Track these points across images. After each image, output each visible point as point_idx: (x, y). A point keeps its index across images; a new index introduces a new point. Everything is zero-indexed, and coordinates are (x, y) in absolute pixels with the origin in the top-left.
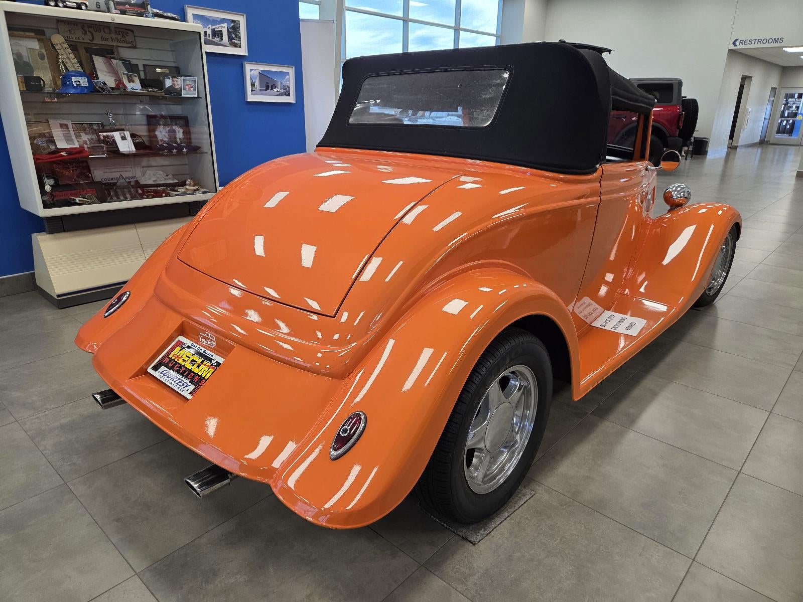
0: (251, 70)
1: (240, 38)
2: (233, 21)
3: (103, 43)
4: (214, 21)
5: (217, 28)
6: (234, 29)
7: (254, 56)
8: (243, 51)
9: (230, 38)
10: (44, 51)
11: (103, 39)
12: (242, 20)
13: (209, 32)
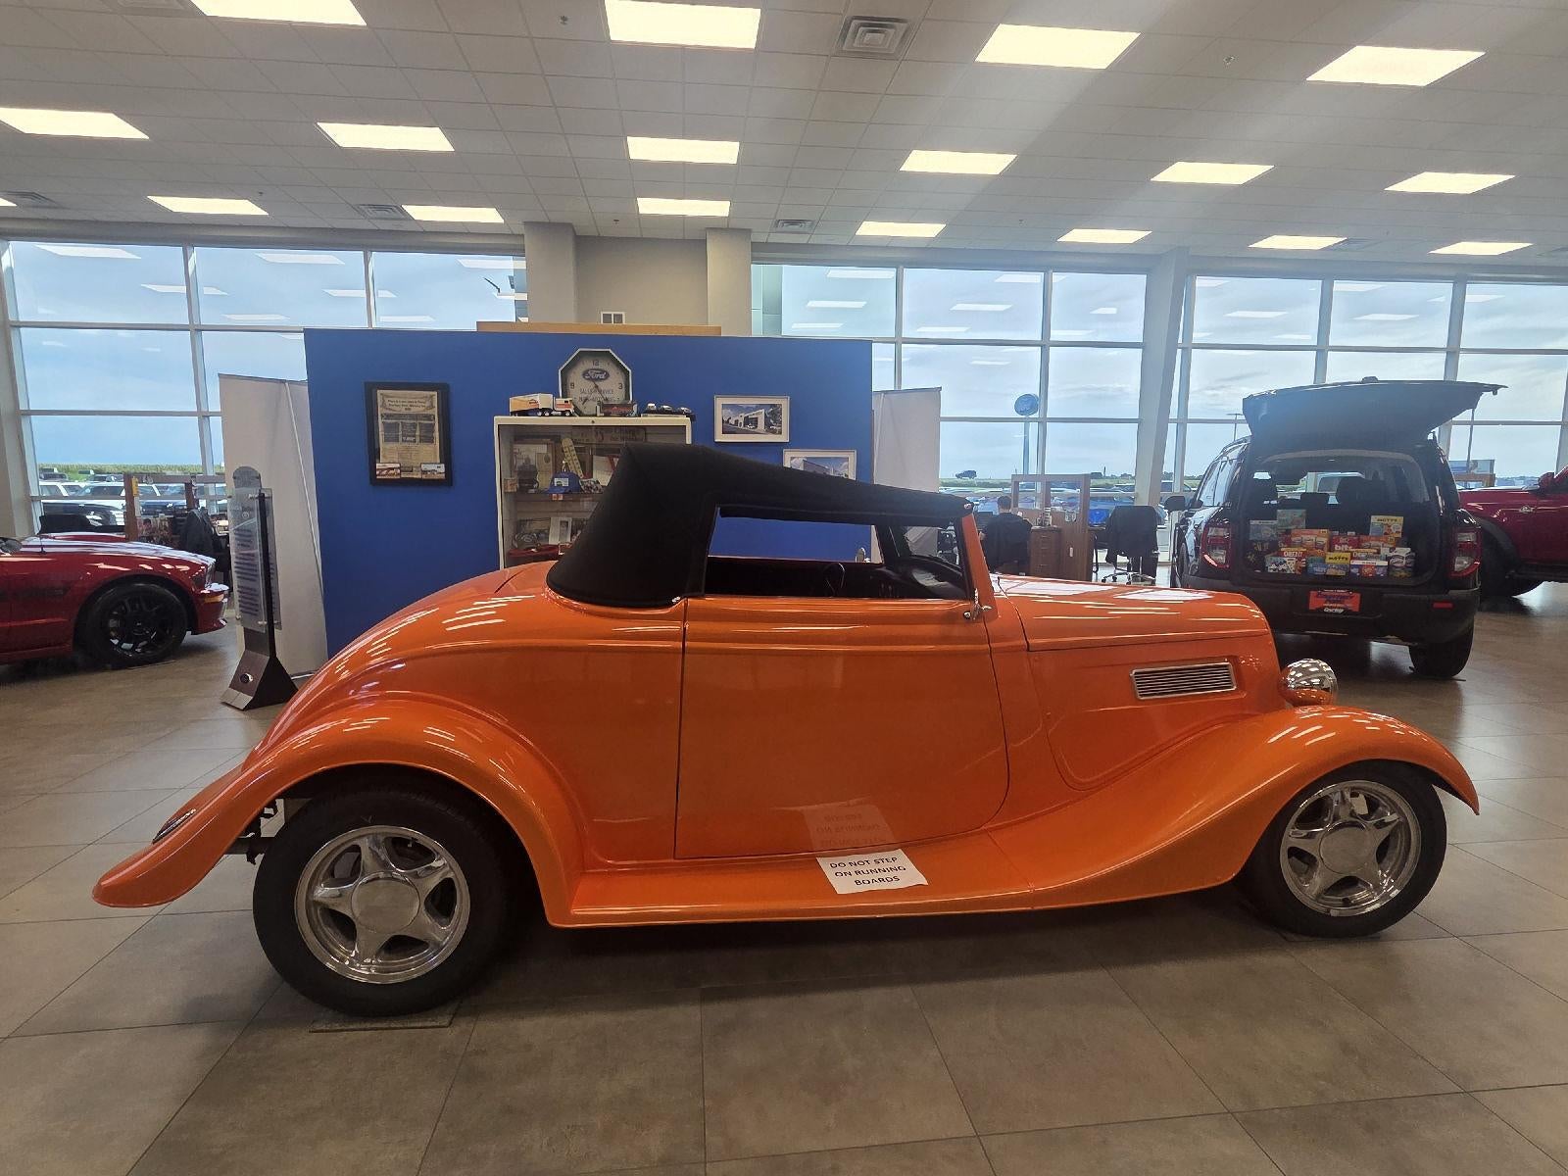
0: (792, 458)
1: (781, 422)
2: (774, 405)
3: (613, 442)
4: (748, 409)
5: (751, 415)
6: (774, 414)
7: (795, 443)
8: (784, 438)
9: (768, 424)
10: (550, 455)
11: (612, 439)
12: (784, 403)
13: (741, 420)
